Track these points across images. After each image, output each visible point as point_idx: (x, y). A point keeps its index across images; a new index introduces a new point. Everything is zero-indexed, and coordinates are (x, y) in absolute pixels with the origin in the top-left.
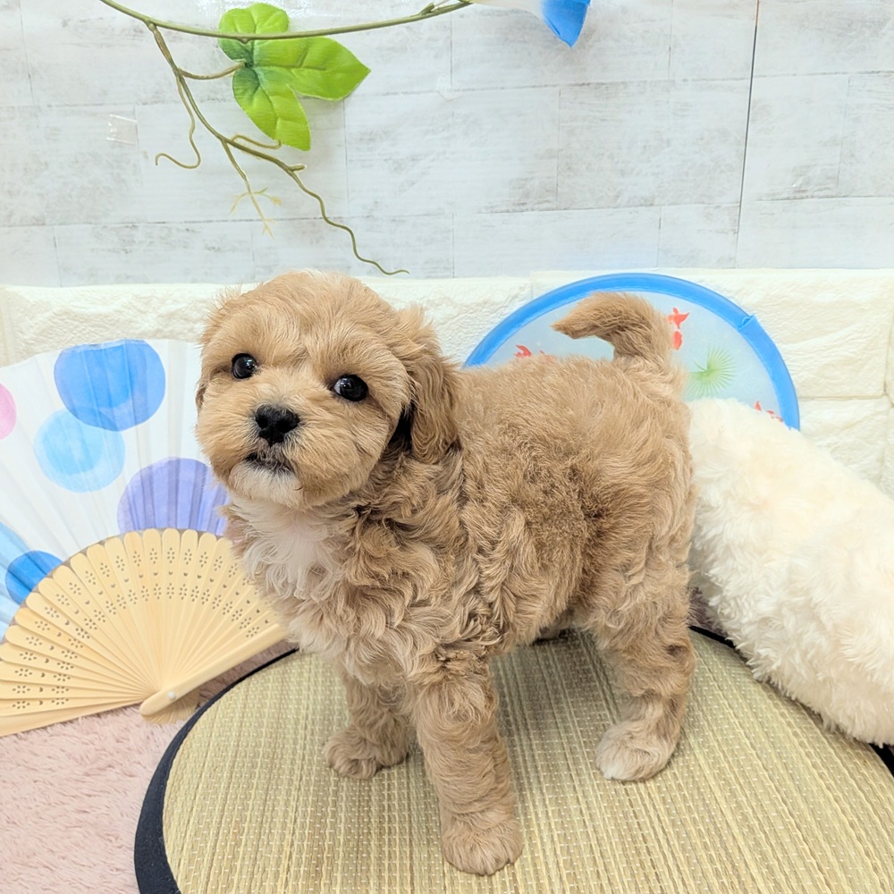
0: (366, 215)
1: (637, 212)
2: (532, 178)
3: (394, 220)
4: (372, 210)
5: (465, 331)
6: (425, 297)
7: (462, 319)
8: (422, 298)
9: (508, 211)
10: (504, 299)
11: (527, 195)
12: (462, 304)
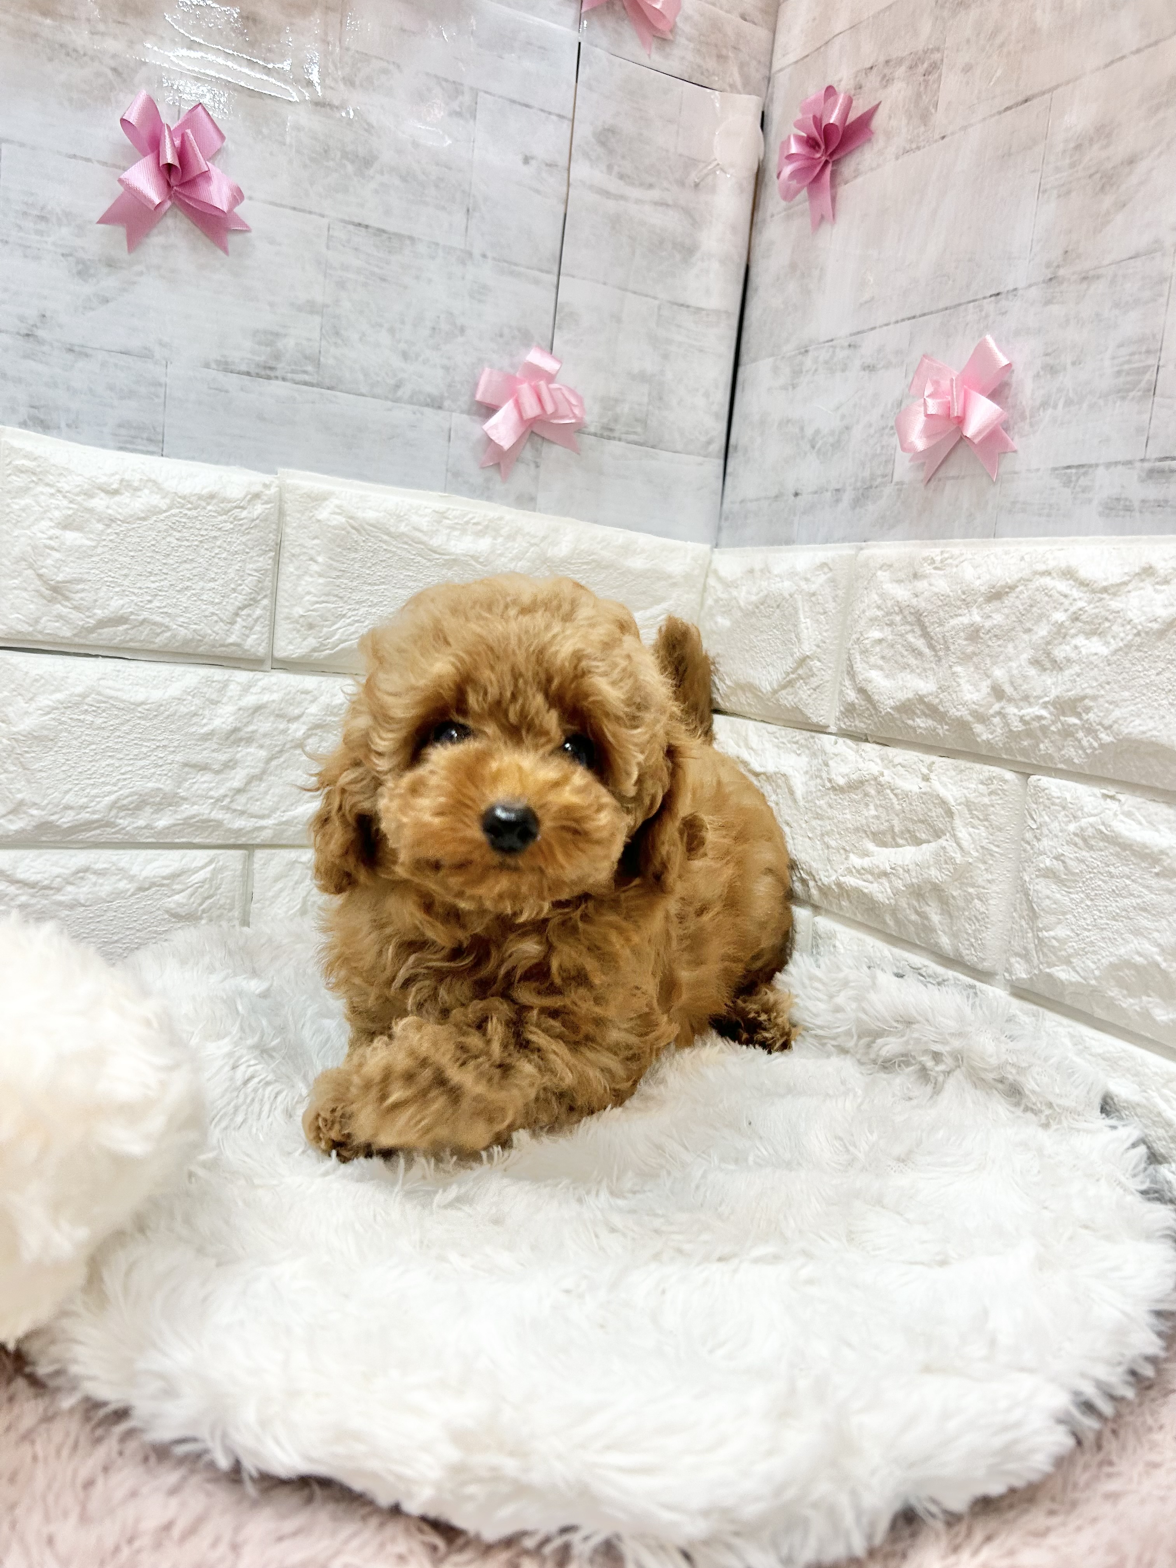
0: (26, 332)
1: (422, 414)
2: (285, 335)
3: (71, 350)
4: (35, 326)
5: (178, 535)
6: (116, 473)
7: (174, 516)
8: (113, 475)
9: (248, 374)
10: (241, 496)
11: (277, 357)
12: (176, 494)
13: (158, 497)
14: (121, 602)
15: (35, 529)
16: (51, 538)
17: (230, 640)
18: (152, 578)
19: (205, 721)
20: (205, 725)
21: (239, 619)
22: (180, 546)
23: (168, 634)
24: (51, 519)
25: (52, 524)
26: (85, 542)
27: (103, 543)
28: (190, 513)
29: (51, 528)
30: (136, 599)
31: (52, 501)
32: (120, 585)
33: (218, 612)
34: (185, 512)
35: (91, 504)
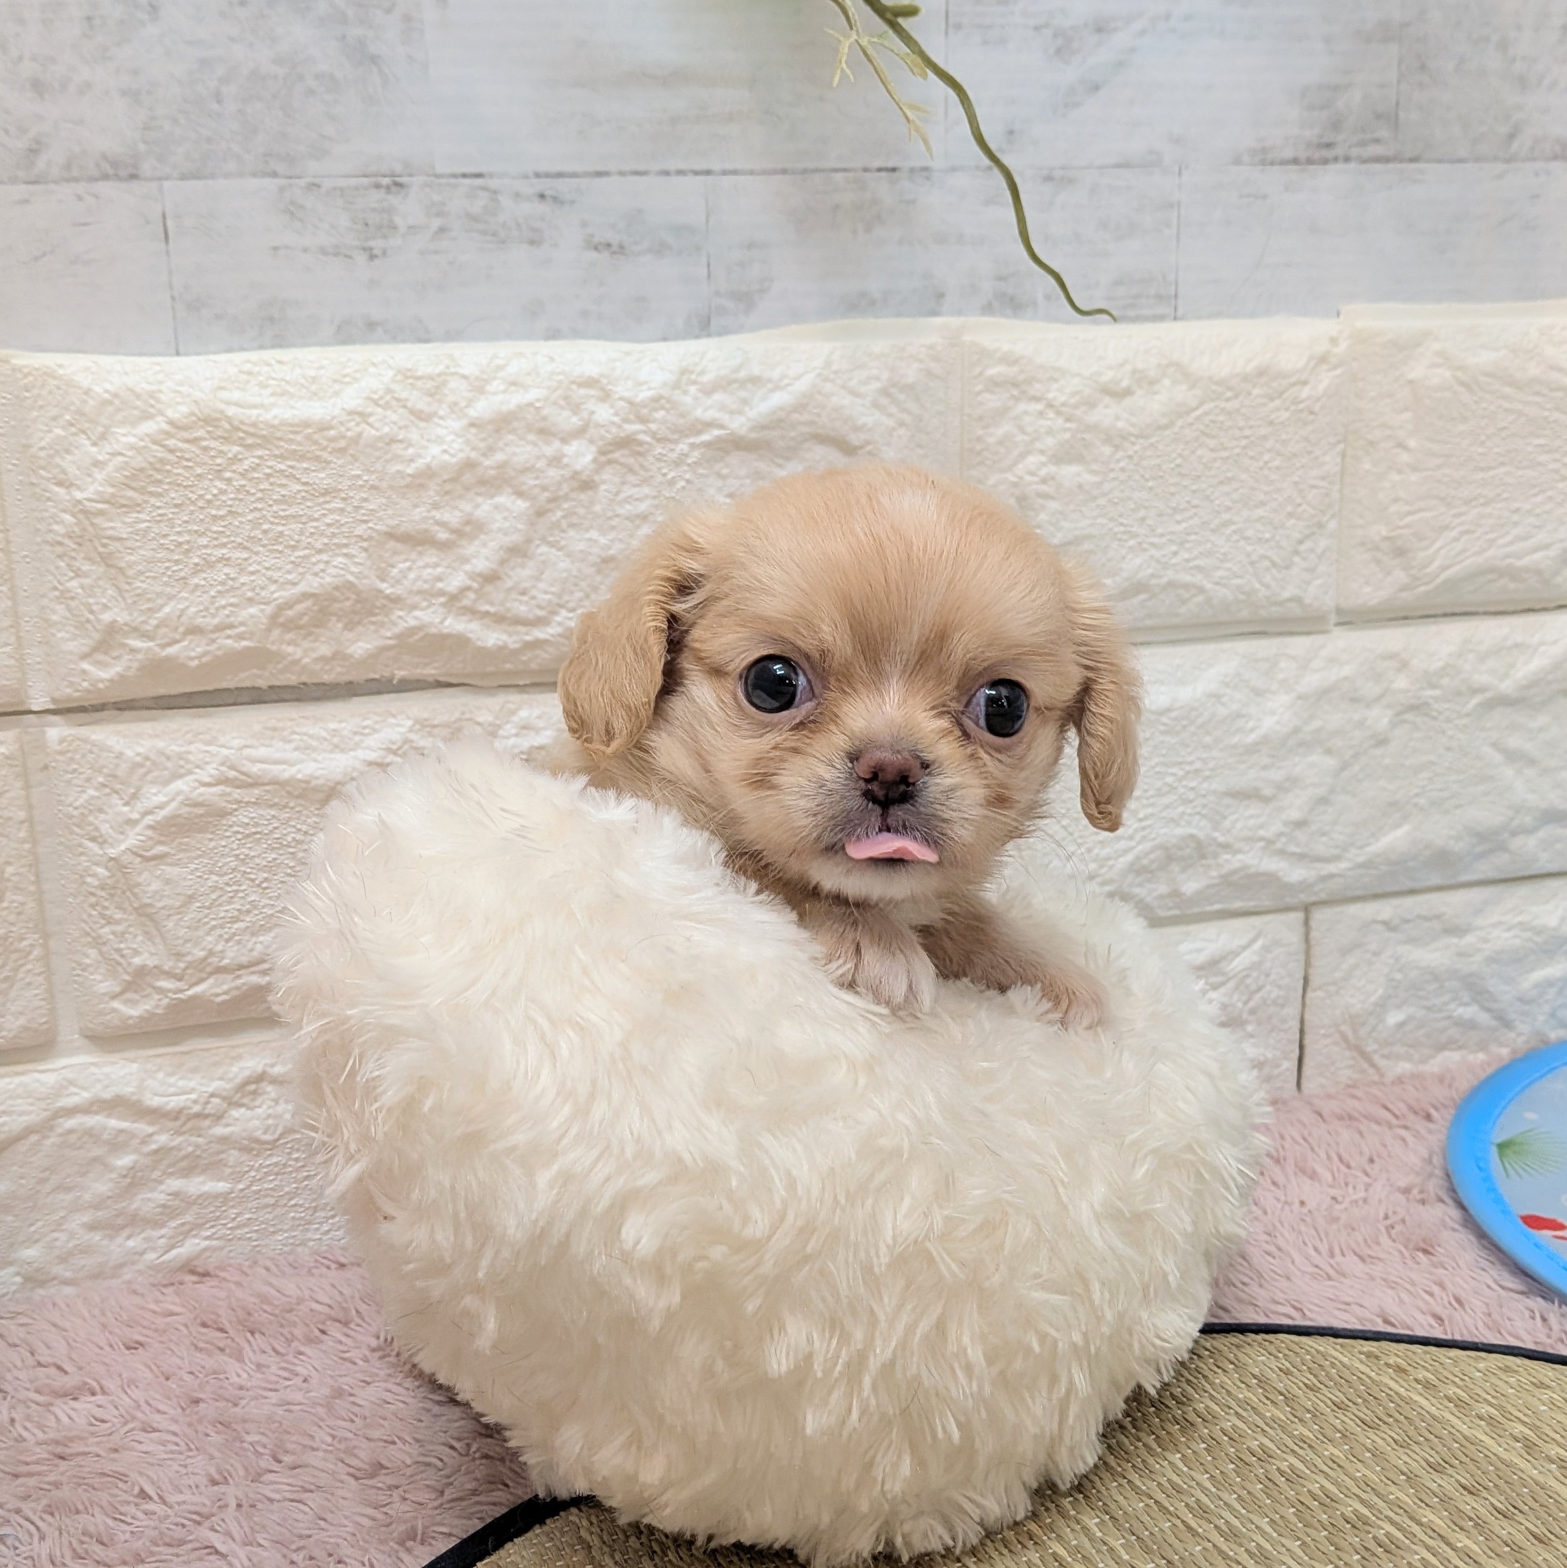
1: (1548, 174)
2: (1349, 86)
9: (1296, 161)
10: (1301, 363)
11: (1337, 124)
12: (1210, 378)
13: (1184, 387)
14: (1138, 561)
15: (1020, 469)
16: (1044, 481)
17: (1286, 594)
18: (1178, 517)
19: (1251, 724)
20: (1252, 730)
21: (1297, 559)
22: (1215, 460)
23: (1200, 599)
24: (1042, 452)
25: (1043, 459)
26: (1087, 478)
27: (1112, 475)
28: (1229, 406)
29: (1044, 464)
30: (1157, 553)
31: (1042, 422)
32: (1134, 536)
33: (1269, 554)
34: (1223, 404)
35: (1094, 417)
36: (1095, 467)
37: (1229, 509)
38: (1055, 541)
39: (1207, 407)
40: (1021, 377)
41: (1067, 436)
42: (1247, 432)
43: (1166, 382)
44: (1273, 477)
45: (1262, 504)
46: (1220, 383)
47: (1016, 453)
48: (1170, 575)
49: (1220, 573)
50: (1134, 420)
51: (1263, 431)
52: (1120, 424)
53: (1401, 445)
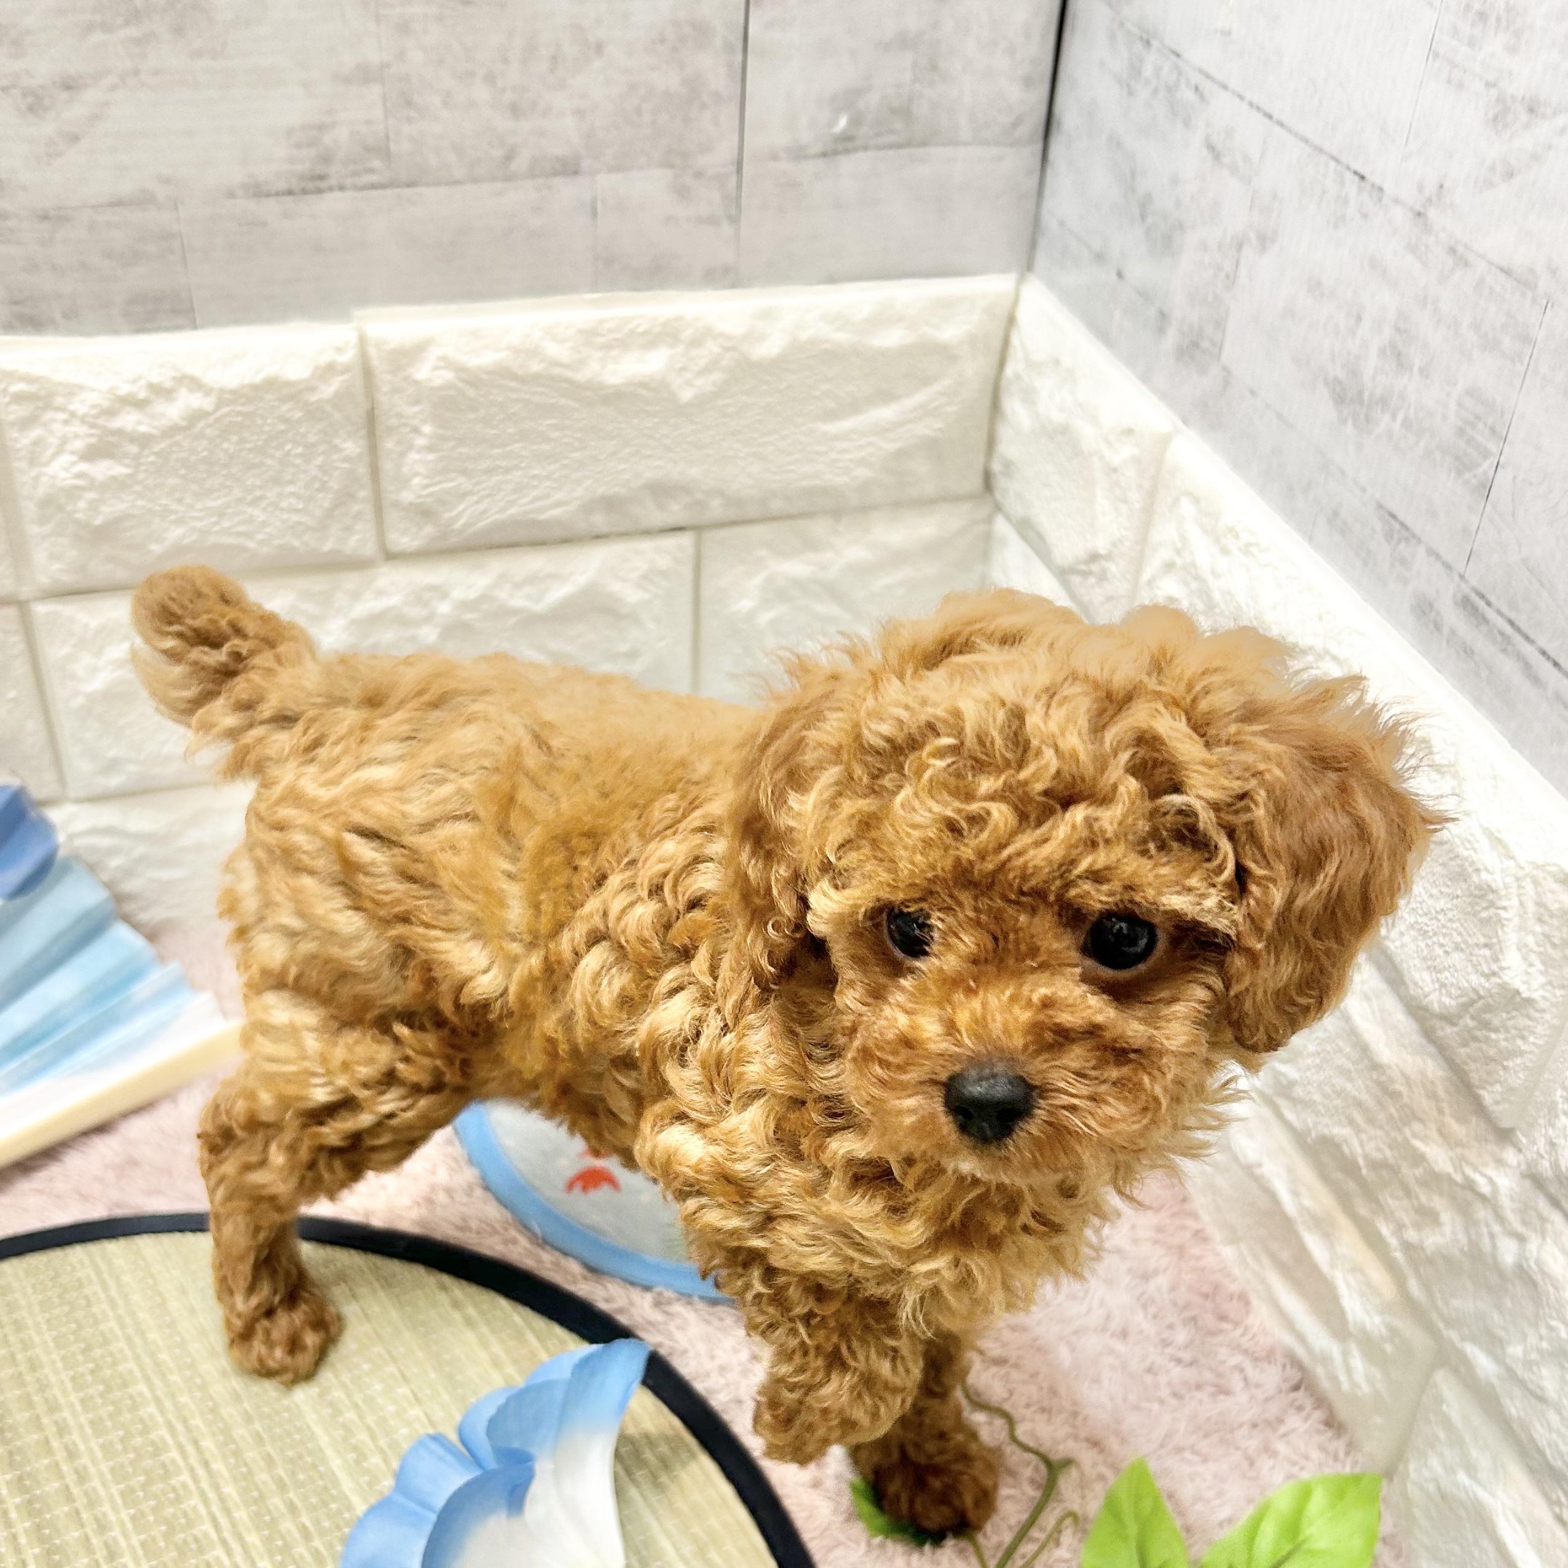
2: (333, 125)
3: (45, 218)
7: (226, 416)
9: (291, 193)
10: (308, 373)
11: (327, 158)
12: (222, 391)
13: (200, 396)
14: (181, 531)
15: (56, 465)
16: (77, 476)
17: (325, 549)
21: (332, 522)
22: (241, 451)
23: (246, 555)
24: (72, 452)
25: (75, 458)
26: (120, 470)
27: (143, 468)
28: (246, 409)
29: (74, 463)
30: (199, 524)
31: (67, 429)
32: (172, 512)
33: (304, 520)
34: (239, 408)
35: (116, 423)
36: (127, 461)
37: (260, 487)
38: (98, 521)
39: (225, 410)
40: (42, 393)
41: (93, 440)
42: (267, 428)
43: (183, 392)
44: (298, 461)
45: (291, 482)
46: (233, 392)
47: (50, 452)
48: (212, 540)
49: (260, 537)
50: (156, 423)
51: (282, 427)
52: (143, 429)
53: (416, 430)
